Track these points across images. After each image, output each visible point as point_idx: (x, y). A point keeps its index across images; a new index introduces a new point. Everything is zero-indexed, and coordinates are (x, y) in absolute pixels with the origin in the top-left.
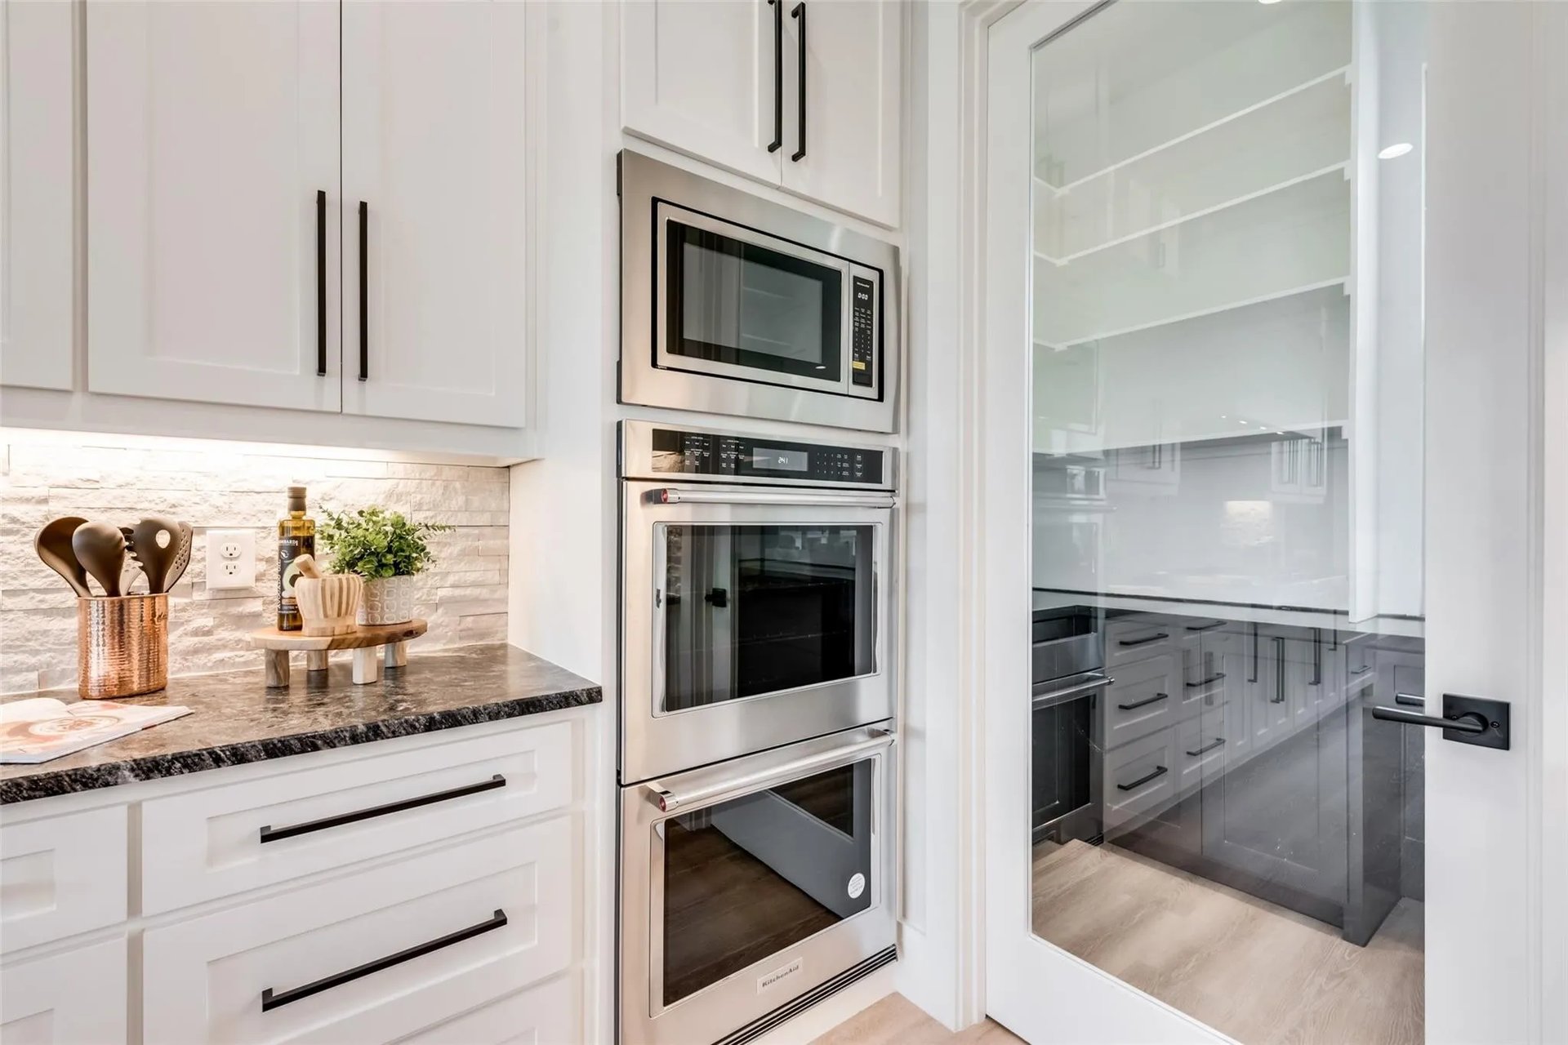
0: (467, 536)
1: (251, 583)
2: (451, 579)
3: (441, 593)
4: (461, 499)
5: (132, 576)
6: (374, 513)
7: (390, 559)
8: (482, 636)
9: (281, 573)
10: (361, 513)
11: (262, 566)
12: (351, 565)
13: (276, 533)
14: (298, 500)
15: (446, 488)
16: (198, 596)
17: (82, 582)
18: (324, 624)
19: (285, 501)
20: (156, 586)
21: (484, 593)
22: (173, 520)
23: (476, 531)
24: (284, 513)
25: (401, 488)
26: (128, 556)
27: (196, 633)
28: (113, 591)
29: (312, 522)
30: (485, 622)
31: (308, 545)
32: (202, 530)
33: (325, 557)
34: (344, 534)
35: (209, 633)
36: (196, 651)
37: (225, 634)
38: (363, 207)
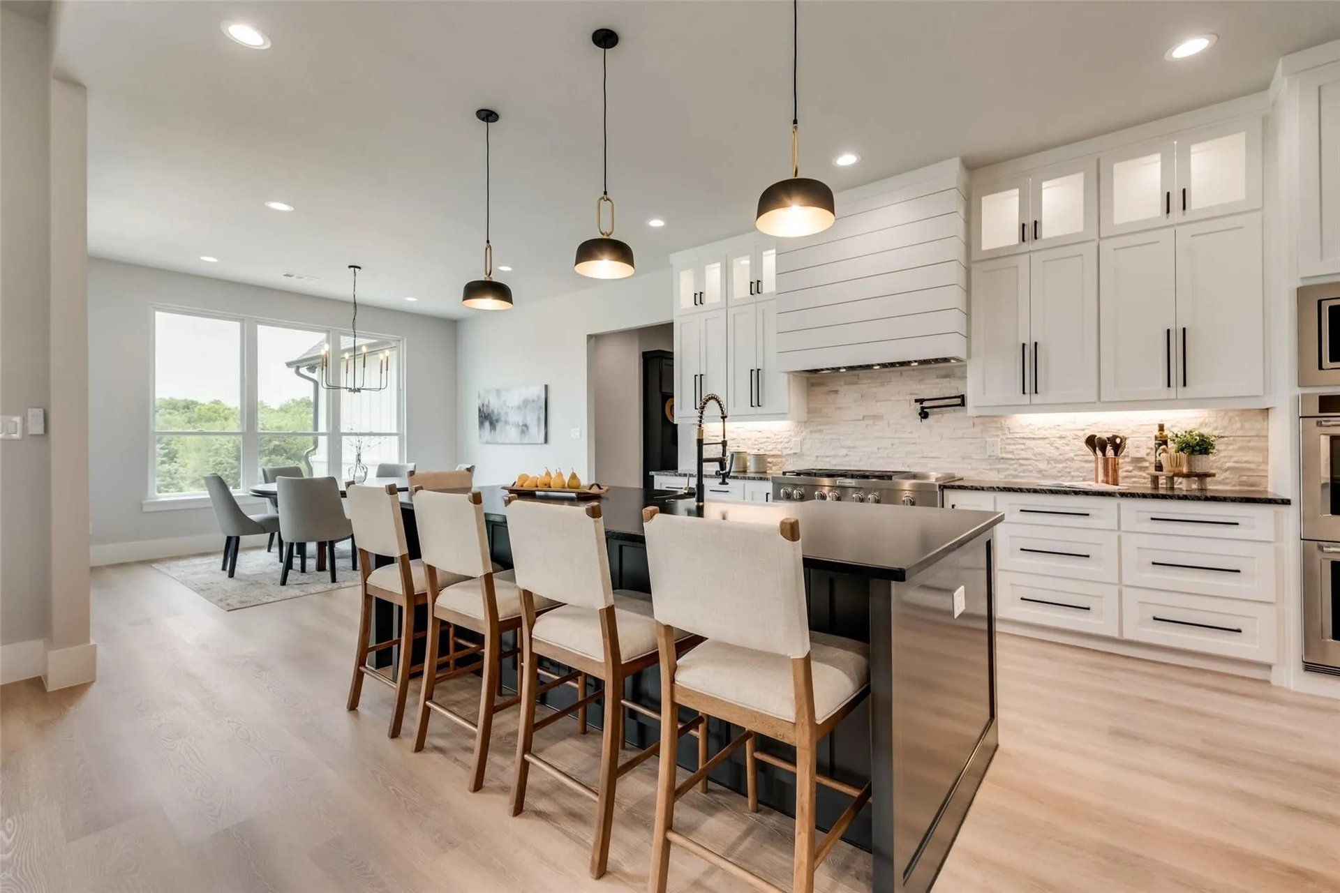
0: (1243, 441)
1: (1145, 456)
2: (1235, 459)
3: (1228, 465)
4: (1239, 425)
5: (1110, 452)
6: (1191, 432)
7: (1198, 448)
8: (1252, 485)
9: (1156, 452)
10: (1186, 432)
11: (1149, 451)
12: (1182, 450)
13: (1154, 438)
14: (1161, 428)
15: (1230, 420)
16: (1127, 460)
17: (1095, 451)
18: (1170, 468)
19: (1157, 428)
20: (1116, 454)
21: (1253, 466)
22: (1121, 435)
23: (1247, 438)
24: (1157, 433)
25: (1207, 421)
26: (1109, 445)
27: (1126, 471)
28: (1104, 455)
29: (1167, 435)
30: (1253, 480)
31: (1165, 443)
32: (1128, 438)
33: (1172, 446)
34: (1179, 439)
35: (1130, 472)
36: (1127, 477)
37: (1136, 473)
38: (1184, 329)
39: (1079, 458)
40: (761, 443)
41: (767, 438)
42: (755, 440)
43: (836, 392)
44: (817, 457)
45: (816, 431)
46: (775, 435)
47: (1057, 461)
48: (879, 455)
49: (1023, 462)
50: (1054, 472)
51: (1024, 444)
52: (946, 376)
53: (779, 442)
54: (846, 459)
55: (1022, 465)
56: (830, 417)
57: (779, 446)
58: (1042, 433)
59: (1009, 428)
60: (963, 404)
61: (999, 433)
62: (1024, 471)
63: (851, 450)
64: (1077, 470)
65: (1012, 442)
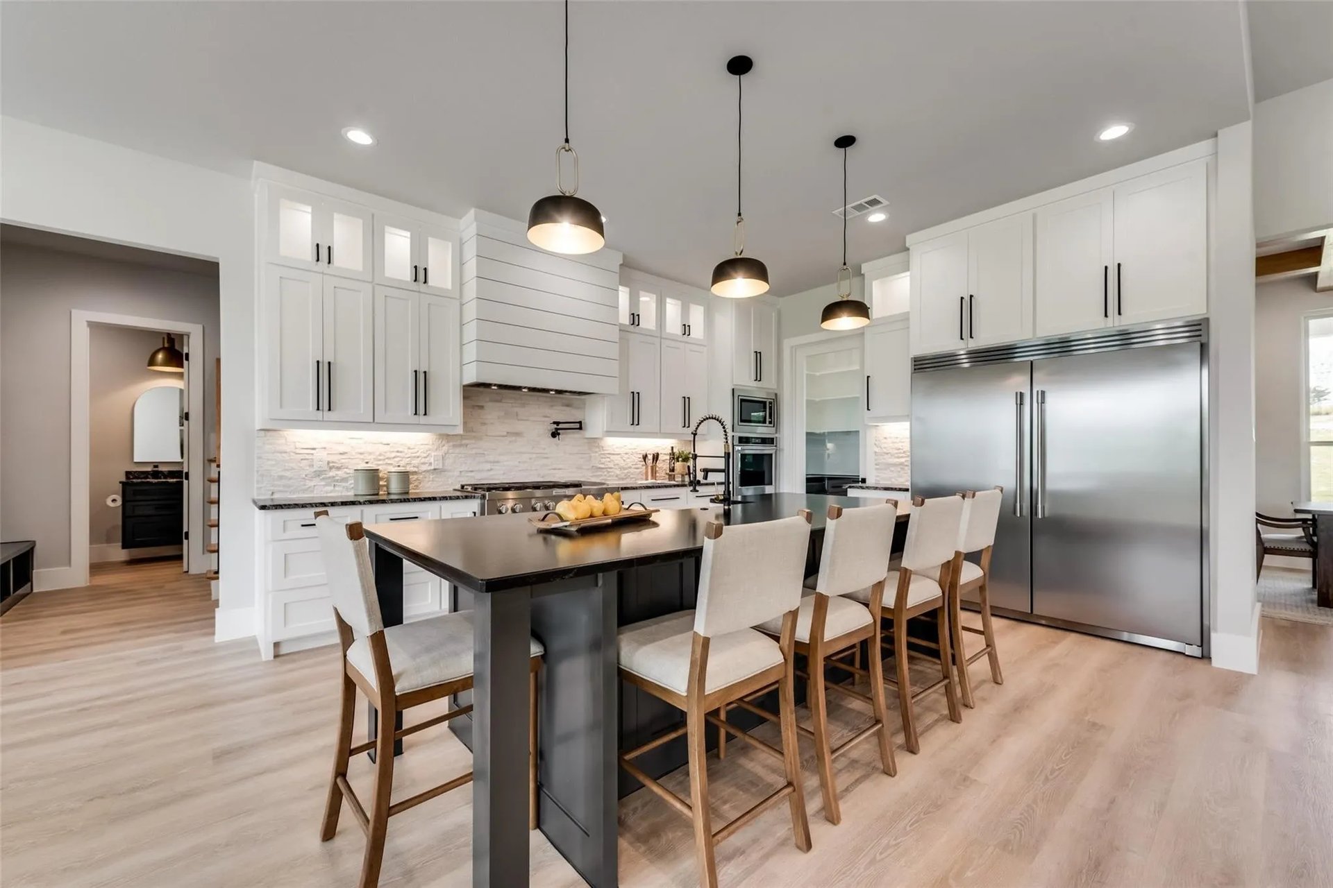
14: (673, 449)
38: (689, 398)
39: (634, 466)
40: (387, 458)
41: (398, 452)
42: (380, 455)
43: (482, 407)
44: (461, 472)
45: (461, 445)
46: (409, 448)
47: (625, 469)
48: (520, 469)
49: (609, 470)
50: (623, 476)
51: (609, 458)
52: (568, 406)
53: (415, 457)
54: (491, 473)
55: (609, 472)
56: (475, 432)
57: (415, 462)
58: (617, 451)
59: (602, 447)
60: (580, 428)
61: (597, 450)
62: (610, 476)
63: (495, 464)
64: (632, 474)
65: (604, 456)
